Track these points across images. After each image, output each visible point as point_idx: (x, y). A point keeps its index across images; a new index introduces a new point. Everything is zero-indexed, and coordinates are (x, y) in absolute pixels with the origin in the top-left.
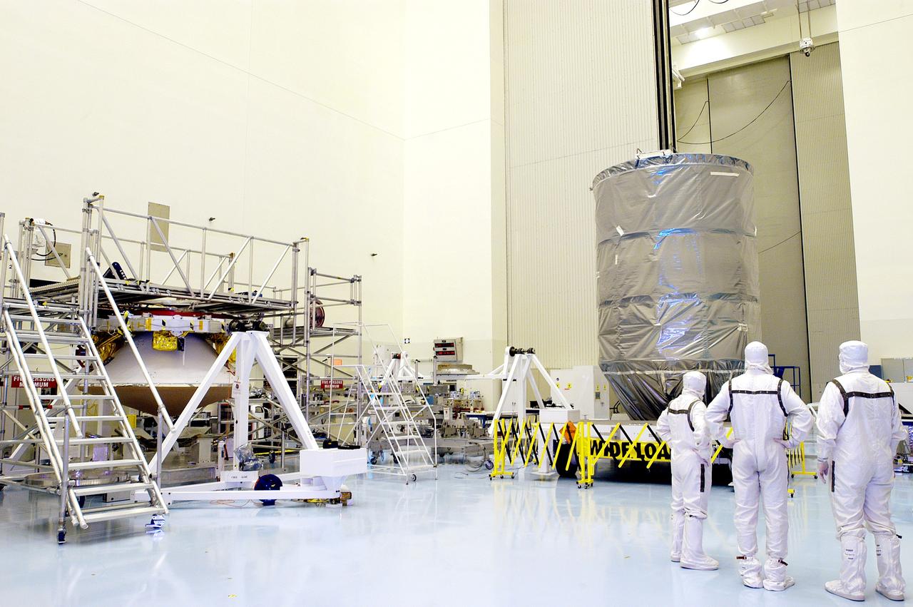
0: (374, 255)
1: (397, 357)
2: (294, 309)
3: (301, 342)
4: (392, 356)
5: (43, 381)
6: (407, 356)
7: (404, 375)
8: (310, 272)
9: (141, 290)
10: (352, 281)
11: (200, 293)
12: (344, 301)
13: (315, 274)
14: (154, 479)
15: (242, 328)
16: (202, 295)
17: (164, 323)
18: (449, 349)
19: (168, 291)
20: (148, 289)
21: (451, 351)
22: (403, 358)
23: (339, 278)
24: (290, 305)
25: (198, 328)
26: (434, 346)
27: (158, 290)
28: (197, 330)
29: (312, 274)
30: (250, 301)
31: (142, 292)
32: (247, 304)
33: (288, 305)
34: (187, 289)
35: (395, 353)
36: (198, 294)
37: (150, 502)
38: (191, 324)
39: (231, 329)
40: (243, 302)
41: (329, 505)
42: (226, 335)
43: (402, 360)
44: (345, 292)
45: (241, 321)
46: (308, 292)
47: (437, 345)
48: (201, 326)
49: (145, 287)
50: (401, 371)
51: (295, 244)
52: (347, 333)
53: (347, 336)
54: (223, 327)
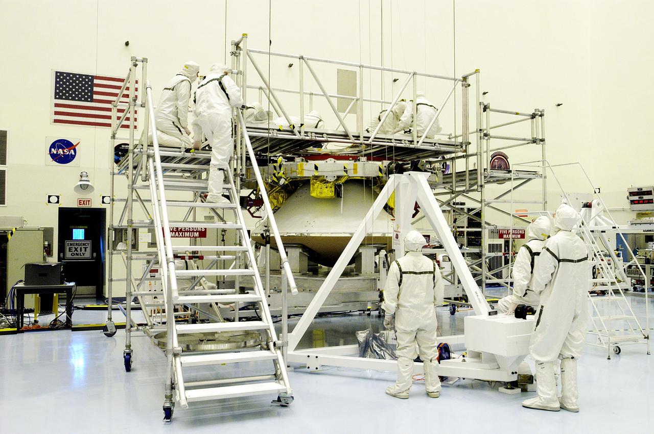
0: (559, 105)
1: (588, 206)
2: (465, 151)
3: (475, 187)
4: (582, 205)
5: (193, 231)
6: (598, 204)
7: (596, 225)
8: (482, 107)
9: (295, 135)
10: (533, 116)
11: (359, 137)
12: (524, 140)
13: (488, 110)
14: (279, 348)
15: (400, 170)
16: (361, 138)
17: (316, 168)
18: (646, 197)
19: (325, 135)
20: (302, 133)
21: (649, 200)
22: (594, 207)
23: (517, 114)
24: (462, 147)
25: (352, 171)
26: (628, 194)
27: (314, 135)
28: (351, 174)
29: (485, 110)
30: (415, 143)
31: (297, 137)
32: (412, 146)
33: (459, 147)
34: (346, 132)
35: (585, 202)
36: (357, 137)
37: (275, 375)
38: (345, 168)
39: (390, 172)
40: (408, 145)
41: (502, 389)
42: (384, 179)
43: (593, 209)
44: (525, 129)
45: (400, 162)
46: (481, 130)
47: (632, 194)
48: (355, 169)
49: (300, 132)
50: (593, 221)
51: (465, 79)
52: (528, 177)
53: (530, 179)
54: (380, 170)
